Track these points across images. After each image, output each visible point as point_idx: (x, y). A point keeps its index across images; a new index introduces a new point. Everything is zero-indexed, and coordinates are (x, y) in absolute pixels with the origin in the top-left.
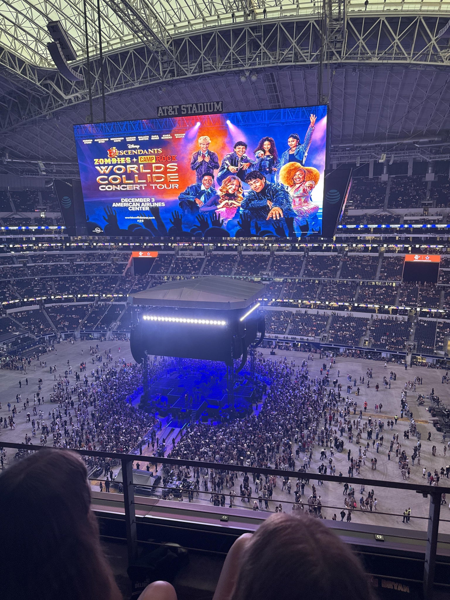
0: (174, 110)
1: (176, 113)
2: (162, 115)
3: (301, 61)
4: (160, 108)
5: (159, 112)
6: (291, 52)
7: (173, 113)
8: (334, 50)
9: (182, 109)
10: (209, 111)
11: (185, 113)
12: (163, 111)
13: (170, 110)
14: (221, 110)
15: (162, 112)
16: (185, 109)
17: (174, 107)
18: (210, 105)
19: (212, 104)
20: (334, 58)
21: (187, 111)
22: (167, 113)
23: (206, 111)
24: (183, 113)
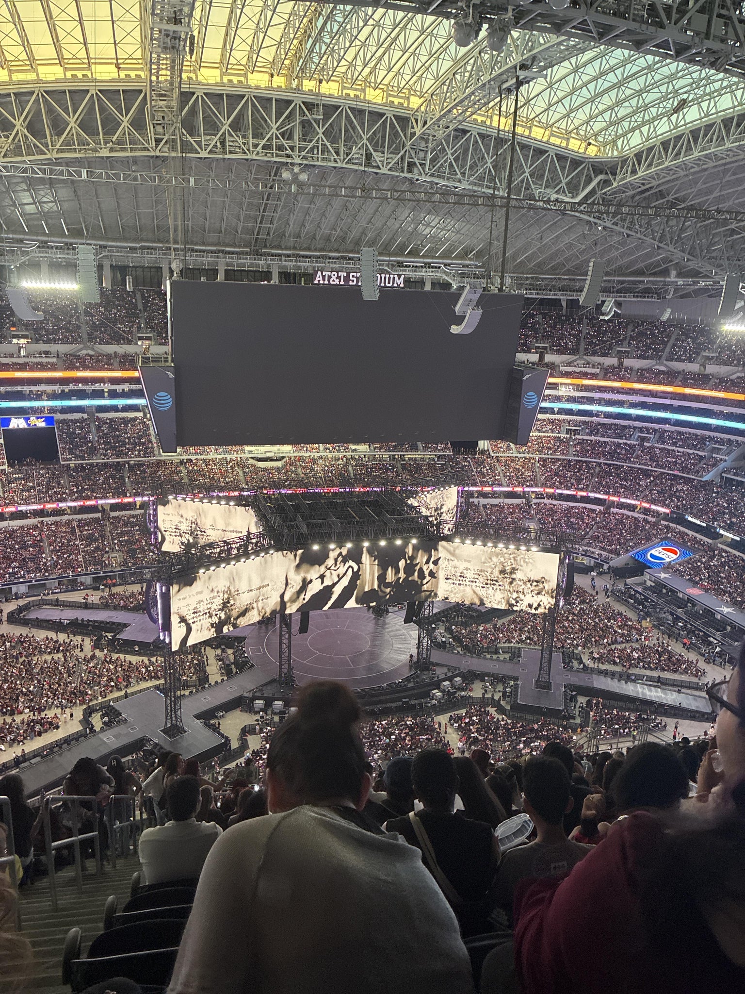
0: (339, 277)
1: (342, 283)
2: (322, 282)
3: (373, 167)
4: (319, 273)
5: (317, 279)
6: (361, 152)
7: (337, 282)
8: (417, 162)
9: (351, 278)
10: (387, 285)
11: (354, 283)
12: (324, 277)
13: (334, 278)
14: (402, 285)
15: (321, 278)
16: (355, 279)
17: (340, 274)
18: (389, 278)
19: (392, 276)
20: (416, 171)
21: (358, 282)
22: (329, 280)
23: (383, 284)
24: (351, 283)
